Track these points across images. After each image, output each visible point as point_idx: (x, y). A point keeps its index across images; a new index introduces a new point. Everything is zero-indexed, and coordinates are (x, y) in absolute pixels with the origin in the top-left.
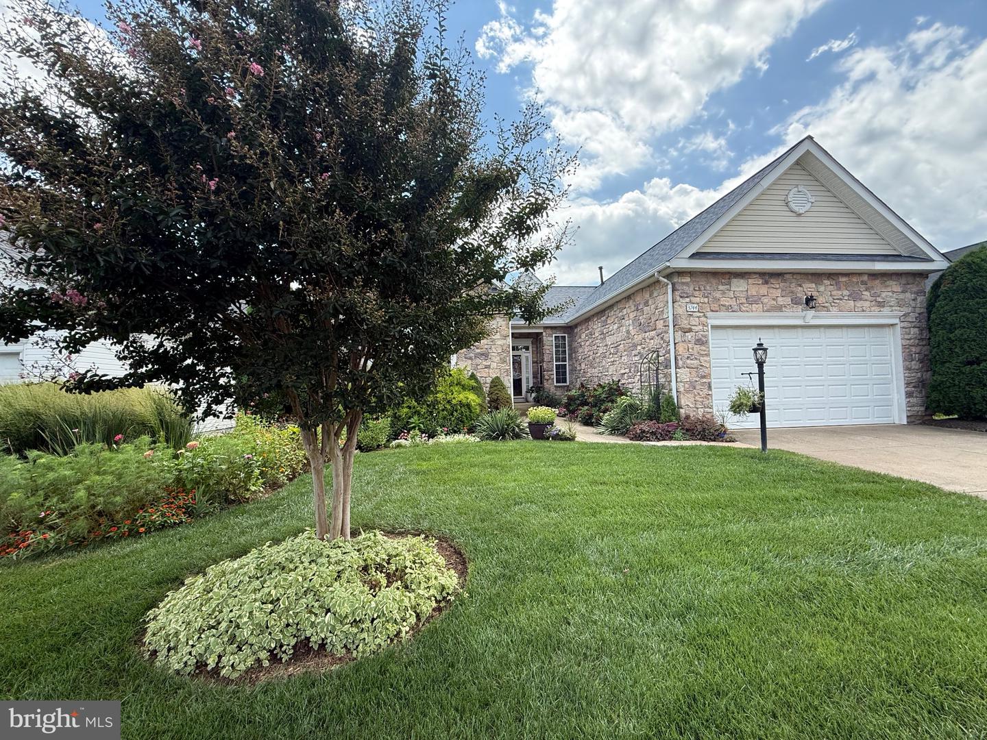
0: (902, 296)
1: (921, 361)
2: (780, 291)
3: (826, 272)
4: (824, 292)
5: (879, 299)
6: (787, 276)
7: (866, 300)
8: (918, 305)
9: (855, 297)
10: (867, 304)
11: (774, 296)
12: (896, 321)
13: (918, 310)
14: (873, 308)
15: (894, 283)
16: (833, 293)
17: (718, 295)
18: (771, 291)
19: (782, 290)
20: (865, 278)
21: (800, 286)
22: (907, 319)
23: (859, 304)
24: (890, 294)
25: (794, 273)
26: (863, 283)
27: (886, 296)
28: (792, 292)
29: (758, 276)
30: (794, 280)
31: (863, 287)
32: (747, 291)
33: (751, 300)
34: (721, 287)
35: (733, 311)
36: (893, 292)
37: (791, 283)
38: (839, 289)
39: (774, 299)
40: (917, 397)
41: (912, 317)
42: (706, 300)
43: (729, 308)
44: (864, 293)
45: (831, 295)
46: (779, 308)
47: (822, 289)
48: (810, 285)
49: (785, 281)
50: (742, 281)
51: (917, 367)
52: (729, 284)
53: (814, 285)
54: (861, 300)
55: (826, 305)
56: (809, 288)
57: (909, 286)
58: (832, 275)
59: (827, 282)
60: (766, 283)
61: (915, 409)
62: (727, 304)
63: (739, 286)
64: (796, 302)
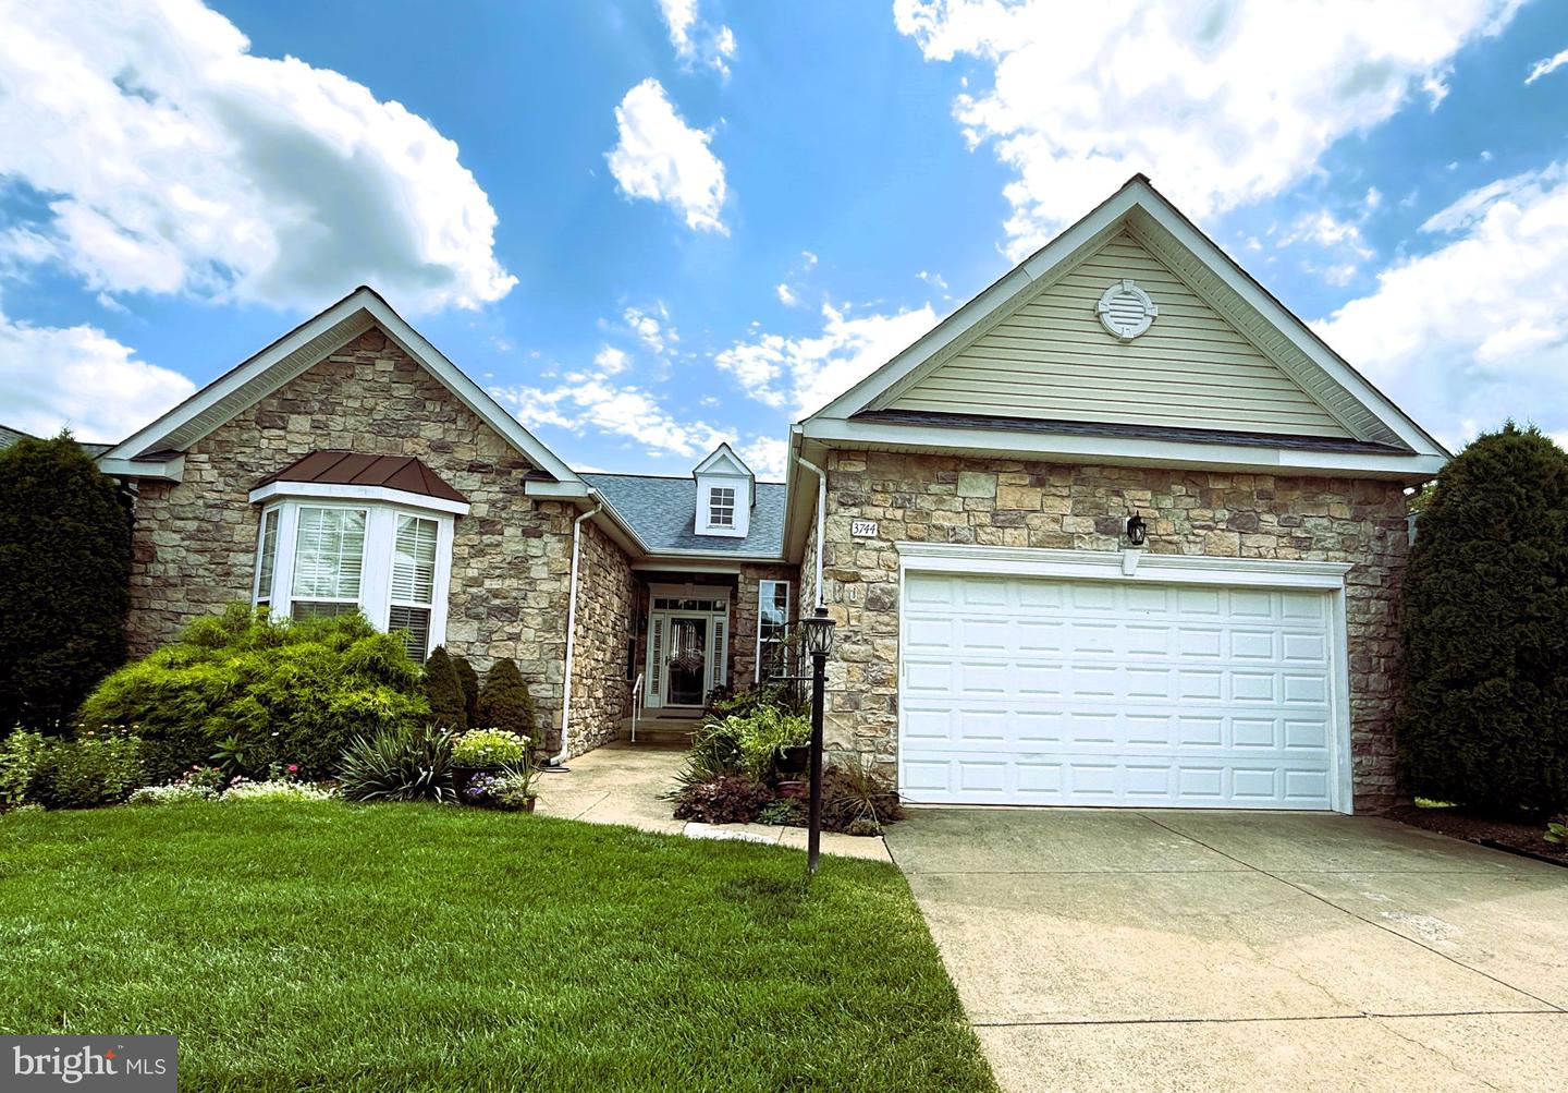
0: (1351, 529)
1: (1392, 673)
2: (1069, 502)
3: (1179, 467)
4: (1171, 511)
5: (1299, 533)
6: (1088, 472)
7: (1267, 533)
8: (1390, 551)
9: (1244, 524)
10: (1270, 542)
11: (1056, 512)
12: (1338, 582)
13: (1388, 561)
14: (1282, 552)
15: (1337, 499)
16: (1193, 513)
17: (926, 503)
18: (1049, 501)
19: (1076, 502)
20: (1269, 485)
21: (1118, 494)
22: (1360, 580)
23: (1251, 540)
24: (1325, 522)
25: (1105, 466)
26: (1263, 495)
27: (1316, 526)
28: (1098, 506)
29: (1021, 467)
30: (1103, 482)
31: (1262, 505)
32: (995, 499)
33: (1004, 520)
34: (934, 488)
35: (957, 541)
36: (1333, 519)
37: (1096, 487)
38: (1208, 506)
39: (1055, 520)
40: (1378, 754)
41: (1375, 575)
42: (899, 514)
43: (951, 535)
44: (1265, 517)
45: (1188, 518)
46: (1067, 541)
47: (1167, 503)
48: (1139, 494)
49: (1081, 481)
50: (983, 476)
51: (1381, 688)
52: (955, 481)
53: (1148, 495)
54: (1256, 531)
55: (1175, 538)
56: (1139, 500)
57: (1369, 508)
58: (1194, 476)
59: (1179, 489)
60: (1040, 483)
61: (1374, 780)
62: (947, 524)
63: (977, 489)
64: (1106, 528)
